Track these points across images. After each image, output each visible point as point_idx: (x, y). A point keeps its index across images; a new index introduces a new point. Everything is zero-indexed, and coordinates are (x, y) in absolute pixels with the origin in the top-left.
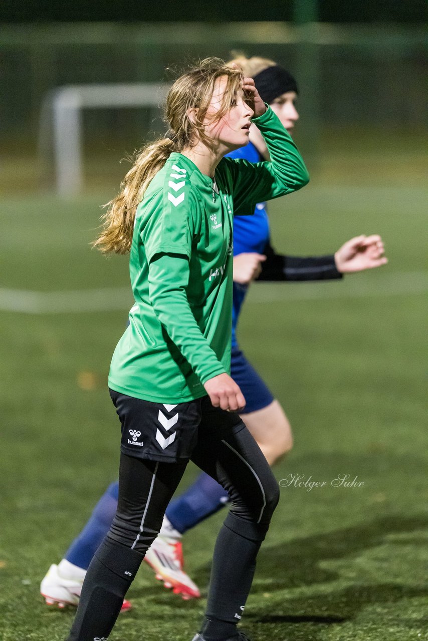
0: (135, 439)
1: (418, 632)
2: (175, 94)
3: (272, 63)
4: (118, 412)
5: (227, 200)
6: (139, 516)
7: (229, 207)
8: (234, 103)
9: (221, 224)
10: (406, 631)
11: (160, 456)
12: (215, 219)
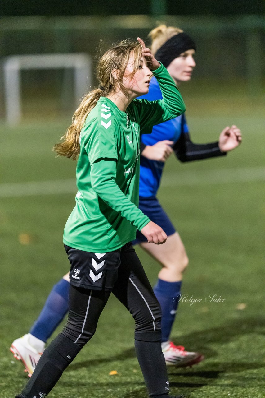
0: (76, 275)
1: (228, 392)
2: (105, 60)
3: (181, 31)
4: (69, 258)
5: (135, 127)
6: (82, 323)
7: (136, 130)
8: (140, 67)
9: (132, 141)
10: (221, 392)
11: (91, 286)
12: (128, 138)
